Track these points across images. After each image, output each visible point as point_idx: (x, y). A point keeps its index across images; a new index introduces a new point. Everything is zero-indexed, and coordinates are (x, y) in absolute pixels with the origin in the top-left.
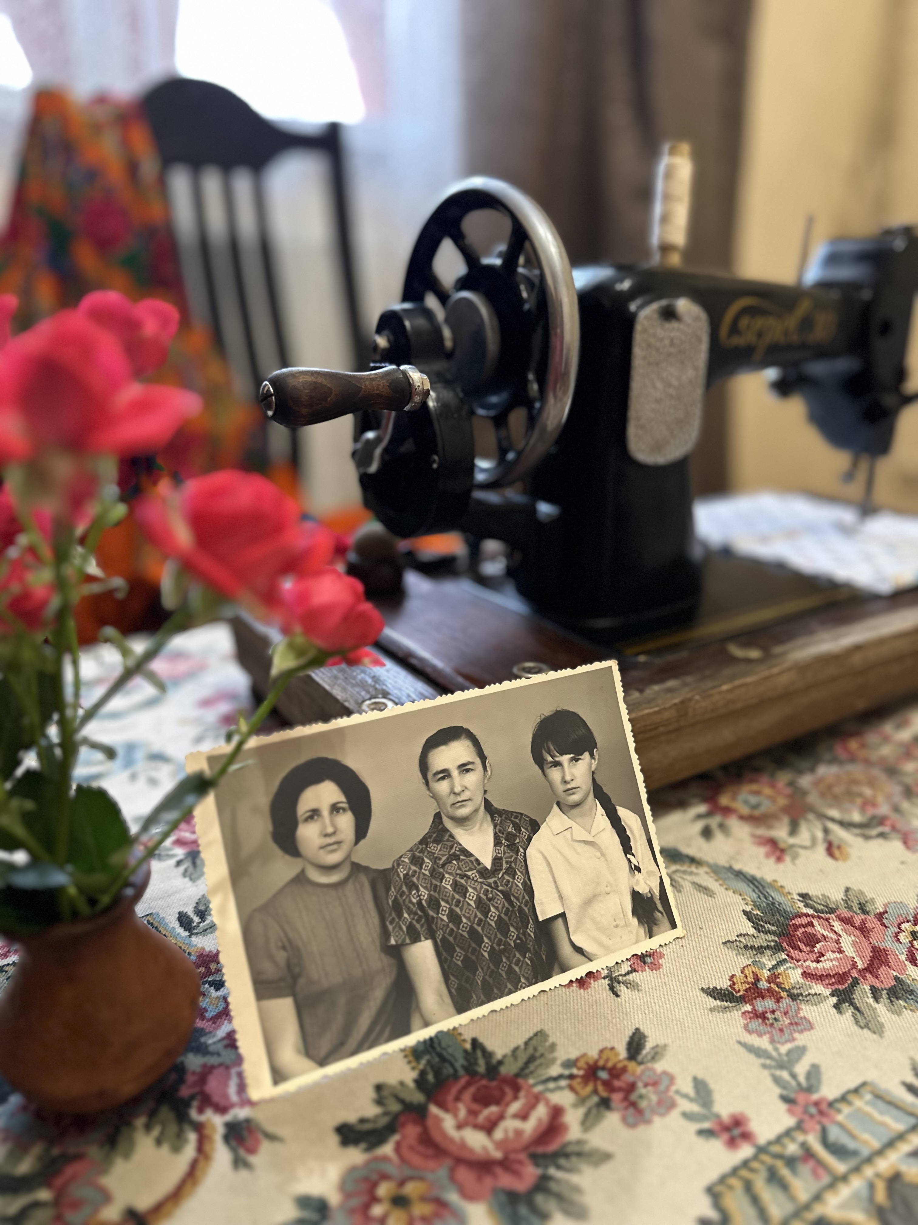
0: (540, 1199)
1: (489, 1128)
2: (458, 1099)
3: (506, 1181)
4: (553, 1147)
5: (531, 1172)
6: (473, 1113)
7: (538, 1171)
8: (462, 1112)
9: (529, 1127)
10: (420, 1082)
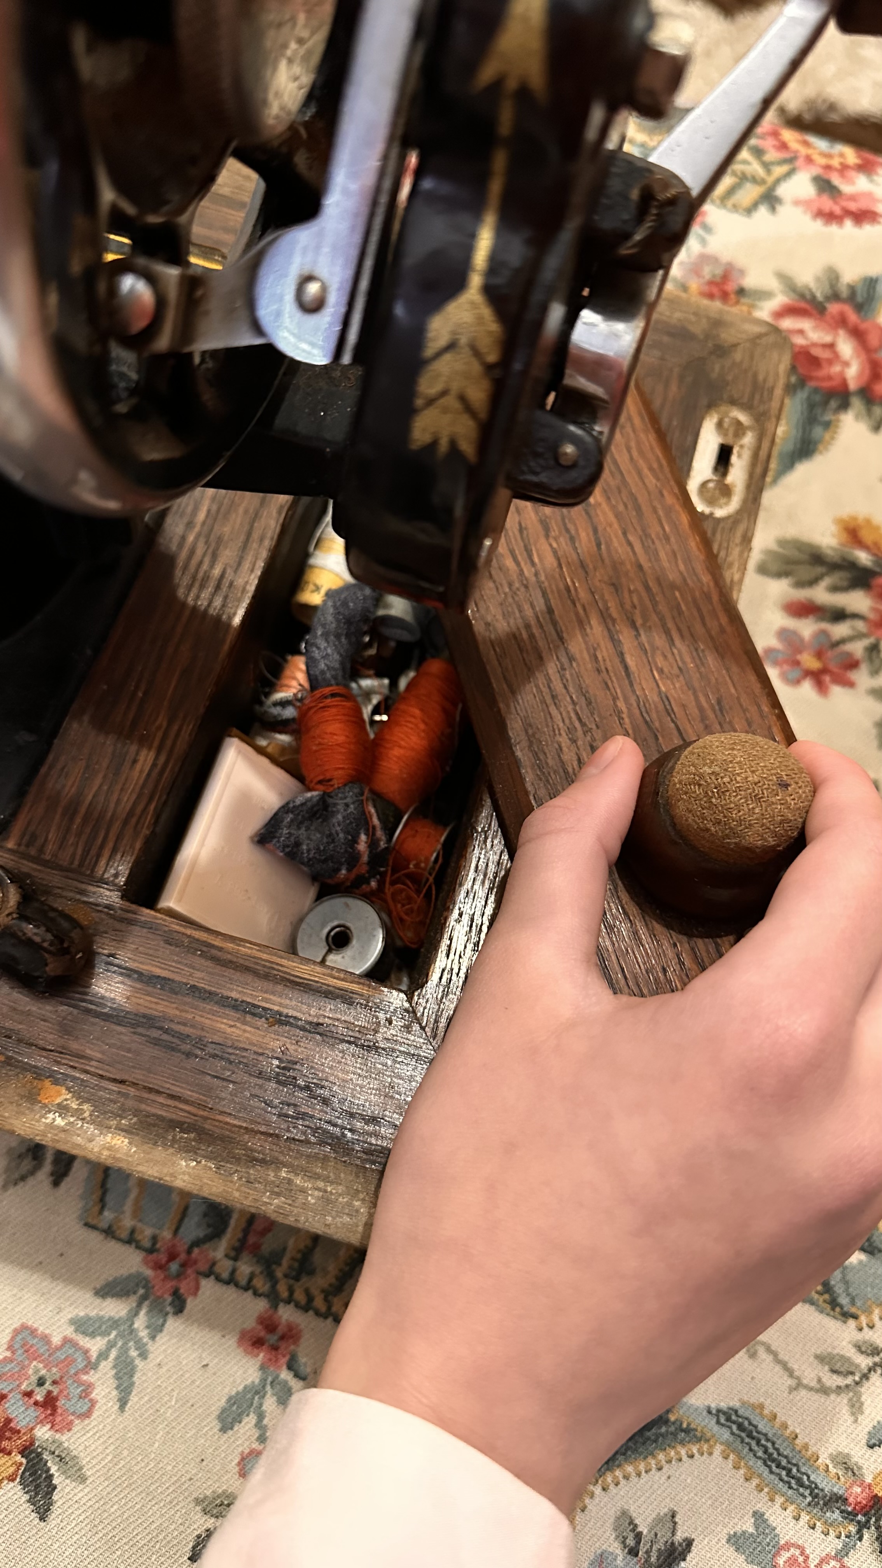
0: (845, 293)
1: (831, 346)
2: (830, 378)
3: (853, 317)
4: (803, 305)
5: (834, 308)
6: (830, 362)
7: (828, 305)
8: (836, 369)
9: (805, 324)
10: (844, 405)
